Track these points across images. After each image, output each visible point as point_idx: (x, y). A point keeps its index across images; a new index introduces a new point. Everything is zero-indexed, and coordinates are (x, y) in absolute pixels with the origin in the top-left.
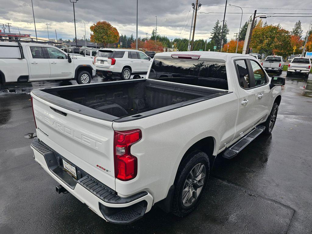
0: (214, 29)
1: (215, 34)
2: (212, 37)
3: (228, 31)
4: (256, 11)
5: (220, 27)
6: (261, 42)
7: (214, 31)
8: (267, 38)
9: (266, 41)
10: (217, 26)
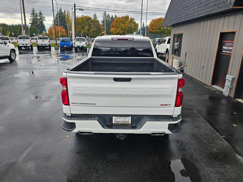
0: (31, 16)
1: (33, 20)
2: (31, 22)
3: (44, 18)
4: (75, 4)
5: (37, 14)
6: (83, 28)
7: (32, 18)
8: (86, 25)
9: (86, 28)
10: (34, 13)
